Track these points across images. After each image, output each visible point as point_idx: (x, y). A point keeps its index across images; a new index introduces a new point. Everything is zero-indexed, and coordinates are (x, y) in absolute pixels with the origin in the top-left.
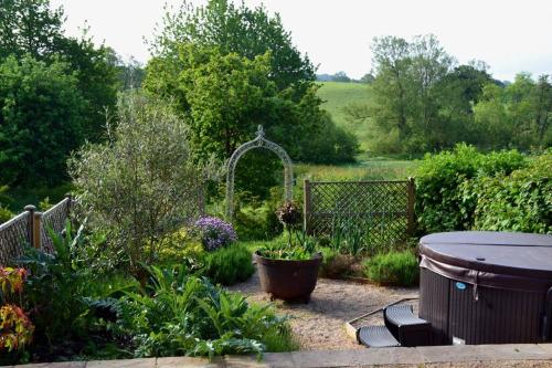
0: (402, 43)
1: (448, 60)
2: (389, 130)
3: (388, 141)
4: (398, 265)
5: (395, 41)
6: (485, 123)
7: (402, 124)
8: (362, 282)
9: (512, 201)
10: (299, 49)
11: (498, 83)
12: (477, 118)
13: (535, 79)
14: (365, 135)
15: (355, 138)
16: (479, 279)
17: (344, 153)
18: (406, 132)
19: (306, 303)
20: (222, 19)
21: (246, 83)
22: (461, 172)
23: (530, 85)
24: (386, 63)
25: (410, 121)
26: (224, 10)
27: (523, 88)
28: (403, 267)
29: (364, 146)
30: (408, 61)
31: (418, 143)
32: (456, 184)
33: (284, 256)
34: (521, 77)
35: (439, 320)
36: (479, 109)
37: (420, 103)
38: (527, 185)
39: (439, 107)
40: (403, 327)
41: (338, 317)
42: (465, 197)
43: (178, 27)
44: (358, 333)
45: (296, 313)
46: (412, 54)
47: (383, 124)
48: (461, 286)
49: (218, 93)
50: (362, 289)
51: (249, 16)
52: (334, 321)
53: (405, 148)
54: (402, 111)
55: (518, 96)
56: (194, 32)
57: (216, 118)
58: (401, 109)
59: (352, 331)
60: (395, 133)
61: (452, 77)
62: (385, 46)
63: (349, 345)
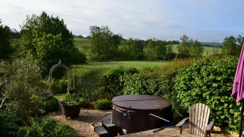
0: (99, 28)
1: (111, 33)
2: (95, 53)
3: (95, 56)
4: (103, 103)
5: (96, 27)
6: (122, 51)
7: (99, 52)
8: (93, 109)
9: (134, 83)
10: (69, 30)
11: (124, 40)
12: (120, 50)
13: (134, 39)
14: (88, 54)
15: (85, 55)
16: (130, 113)
17: (82, 60)
18: (100, 54)
19: (77, 118)
20: (45, 20)
21: (54, 44)
22: (120, 73)
23: (133, 41)
24: (94, 33)
25: (101, 51)
26: (46, 17)
27: (131, 42)
28: (105, 104)
29: (88, 57)
30: (100, 33)
31: (104, 57)
32: (118, 77)
33: (70, 104)
34: (130, 39)
35: (119, 124)
36: (120, 47)
37: (104, 45)
38: (138, 78)
39: (109, 47)
40: (109, 127)
41: (87, 122)
42: (121, 81)
43: (31, 22)
44: (95, 128)
45: (74, 122)
46: (102, 31)
47: (93, 51)
48: (125, 115)
49: (46, 47)
50: (93, 111)
51: (53, 19)
52: (86, 124)
53: (100, 59)
54: (99, 48)
55: (130, 44)
56: (36, 24)
57: (45, 55)
58: (98, 47)
59: (93, 128)
60: (97, 54)
61: (112, 38)
62: (94, 29)
63: (92, 132)
